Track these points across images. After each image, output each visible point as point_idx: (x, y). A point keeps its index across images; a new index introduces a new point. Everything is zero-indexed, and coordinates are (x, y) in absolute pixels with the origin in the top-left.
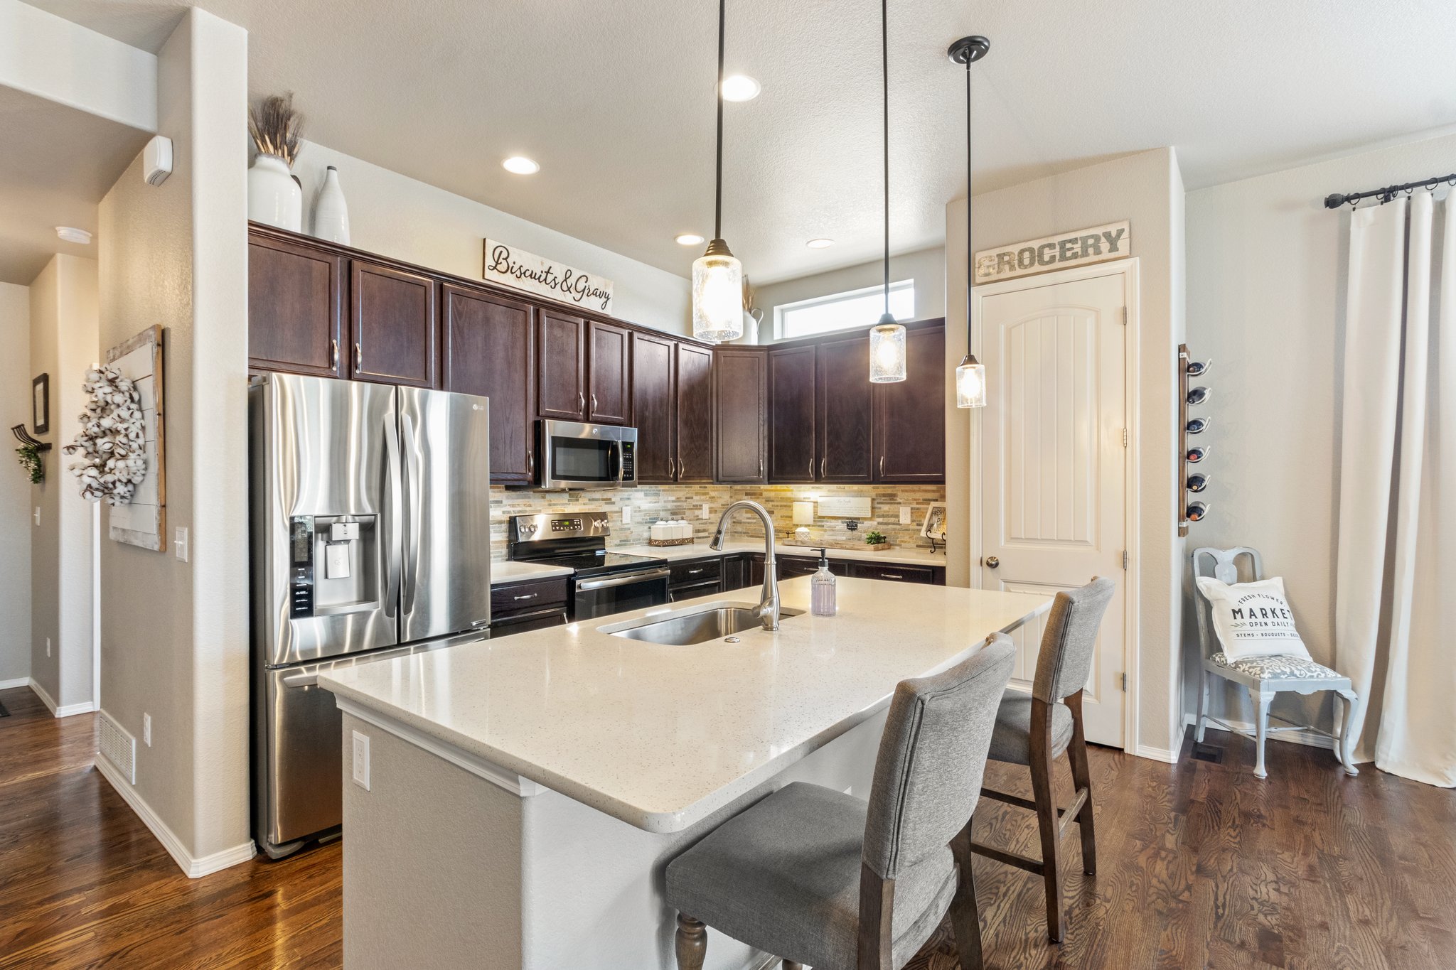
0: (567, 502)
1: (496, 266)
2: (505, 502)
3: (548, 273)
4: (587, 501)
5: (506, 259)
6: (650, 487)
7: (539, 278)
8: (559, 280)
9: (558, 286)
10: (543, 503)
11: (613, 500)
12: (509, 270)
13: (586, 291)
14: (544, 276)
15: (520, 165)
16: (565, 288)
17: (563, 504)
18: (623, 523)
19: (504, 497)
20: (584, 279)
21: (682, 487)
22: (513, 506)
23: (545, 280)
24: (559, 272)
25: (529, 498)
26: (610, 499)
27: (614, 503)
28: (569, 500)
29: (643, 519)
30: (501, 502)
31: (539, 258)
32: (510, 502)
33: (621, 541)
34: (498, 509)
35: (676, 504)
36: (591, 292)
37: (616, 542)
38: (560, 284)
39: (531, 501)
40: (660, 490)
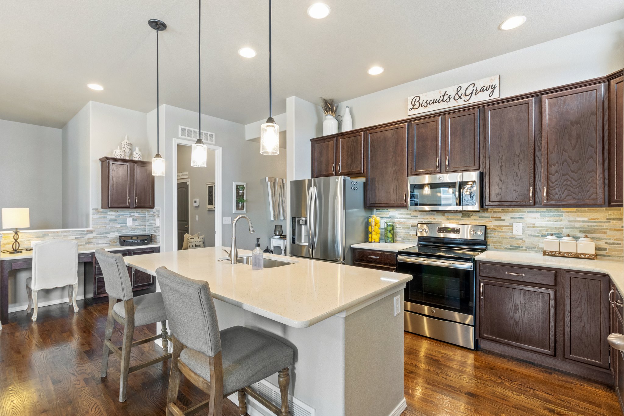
0: (461, 218)
1: (413, 107)
2: (419, 216)
3: (444, 96)
4: (478, 218)
5: (418, 101)
6: (547, 210)
7: (438, 101)
8: (452, 96)
9: (452, 99)
10: (443, 218)
11: (502, 218)
12: (420, 106)
13: (474, 92)
14: (441, 98)
15: (376, 70)
16: (457, 97)
17: (458, 219)
18: (513, 234)
19: (419, 214)
20: (473, 85)
21: (603, 210)
22: (424, 219)
23: (443, 100)
24: (452, 91)
25: (434, 215)
26: (500, 217)
27: (504, 220)
28: (462, 217)
29: (538, 233)
30: (417, 216)
31: (438, 91)
32: (423, 217)
33: (511, 246)
34: (416, 219)
35: (590, 224)
36: (479, 91)
37: (506, 246)
38: (453, 98)
39: (435, 217)
40: (564, 212)
